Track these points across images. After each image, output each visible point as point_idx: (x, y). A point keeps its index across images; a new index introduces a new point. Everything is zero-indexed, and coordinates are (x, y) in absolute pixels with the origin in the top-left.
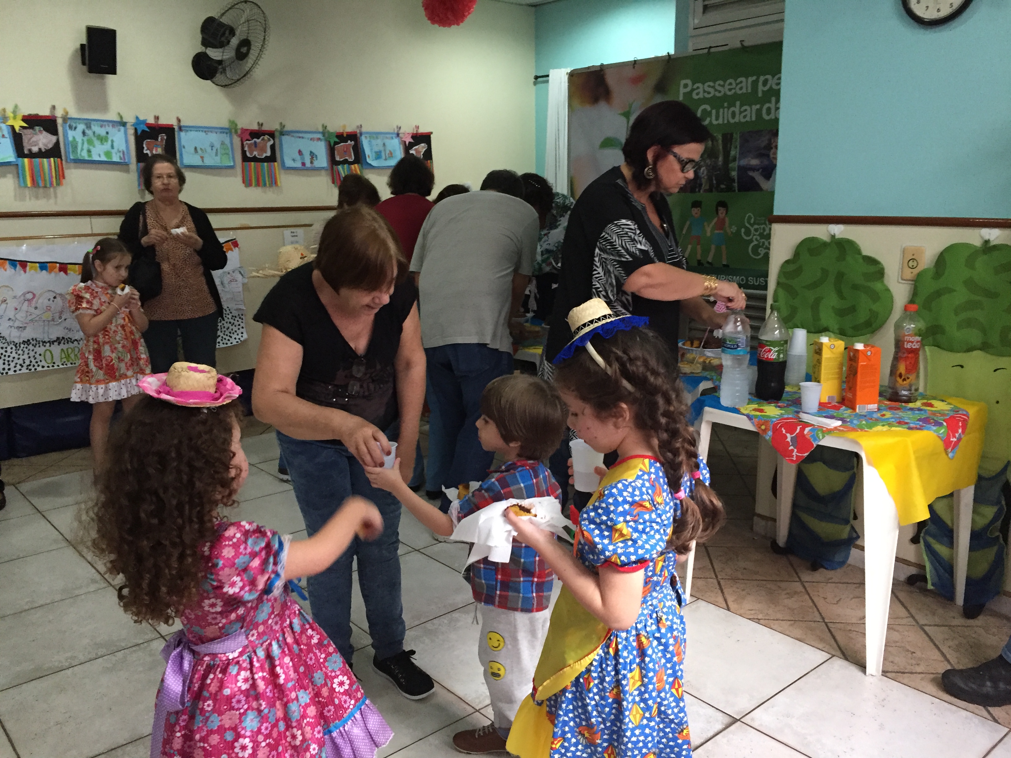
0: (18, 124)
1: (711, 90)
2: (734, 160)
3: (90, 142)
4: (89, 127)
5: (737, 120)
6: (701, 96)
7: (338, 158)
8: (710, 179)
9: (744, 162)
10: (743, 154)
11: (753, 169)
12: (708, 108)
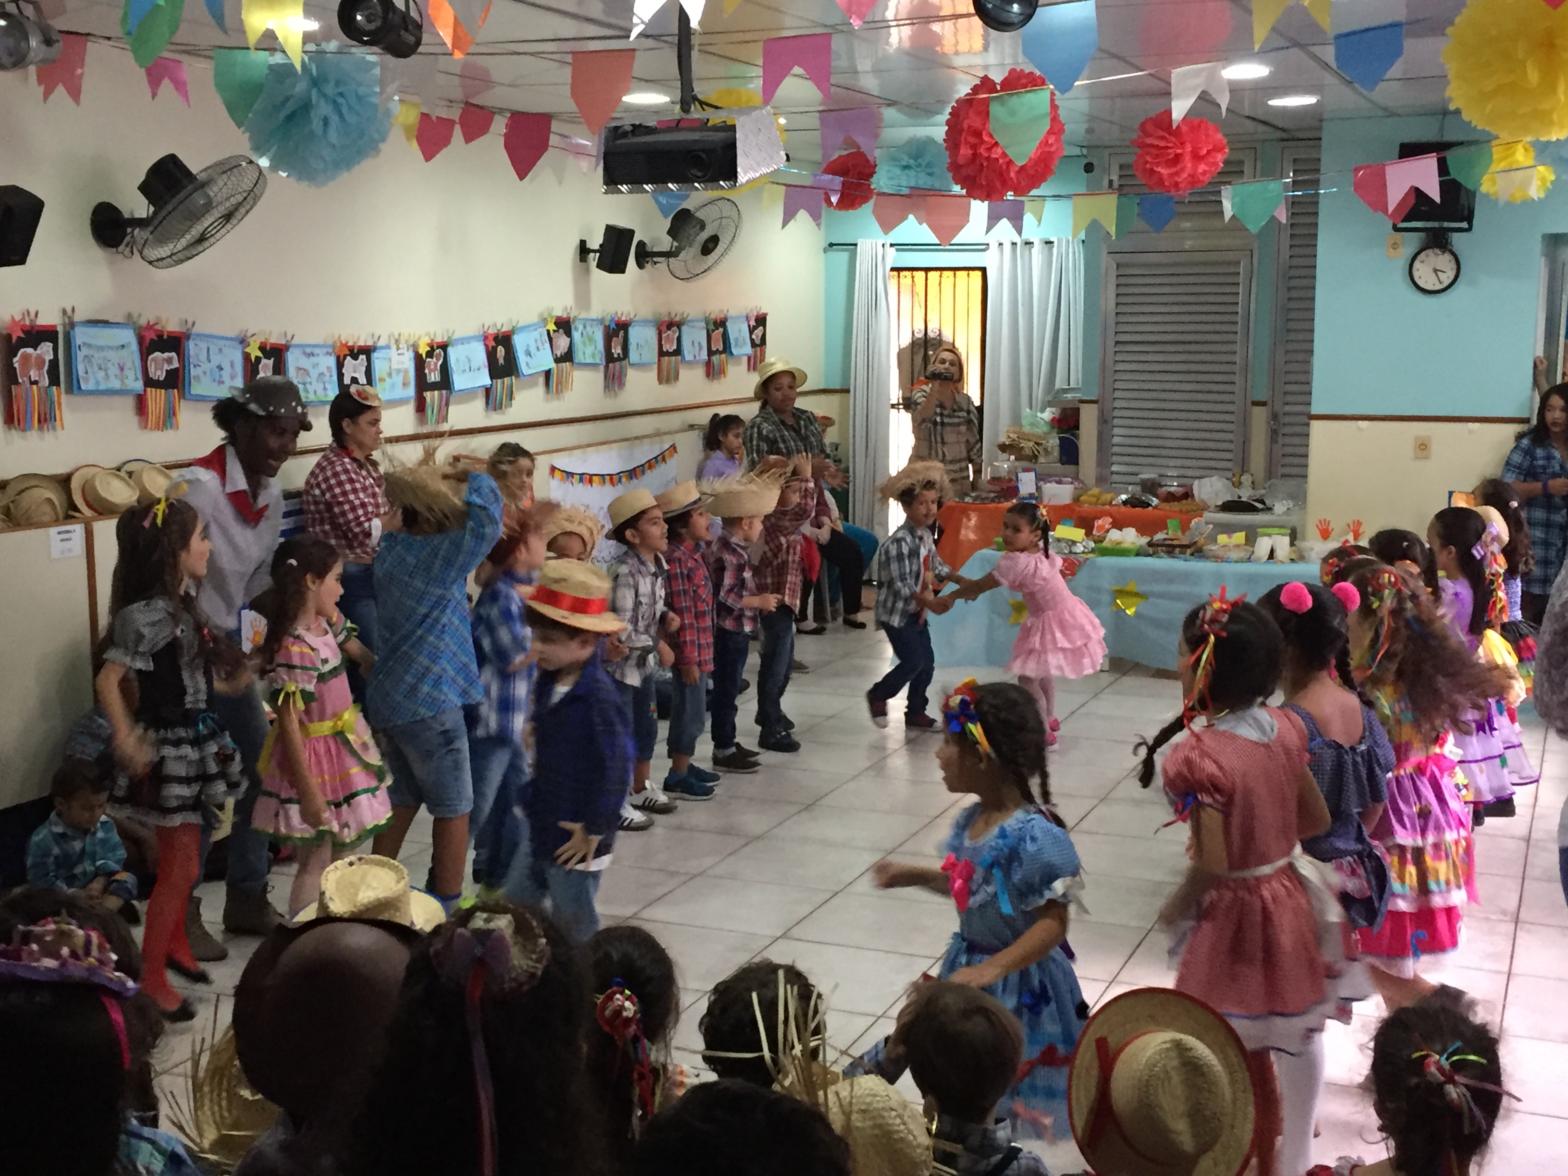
0: (552, 327)
3: (584, 344)
4: (585, 327)
7: (714, 349)
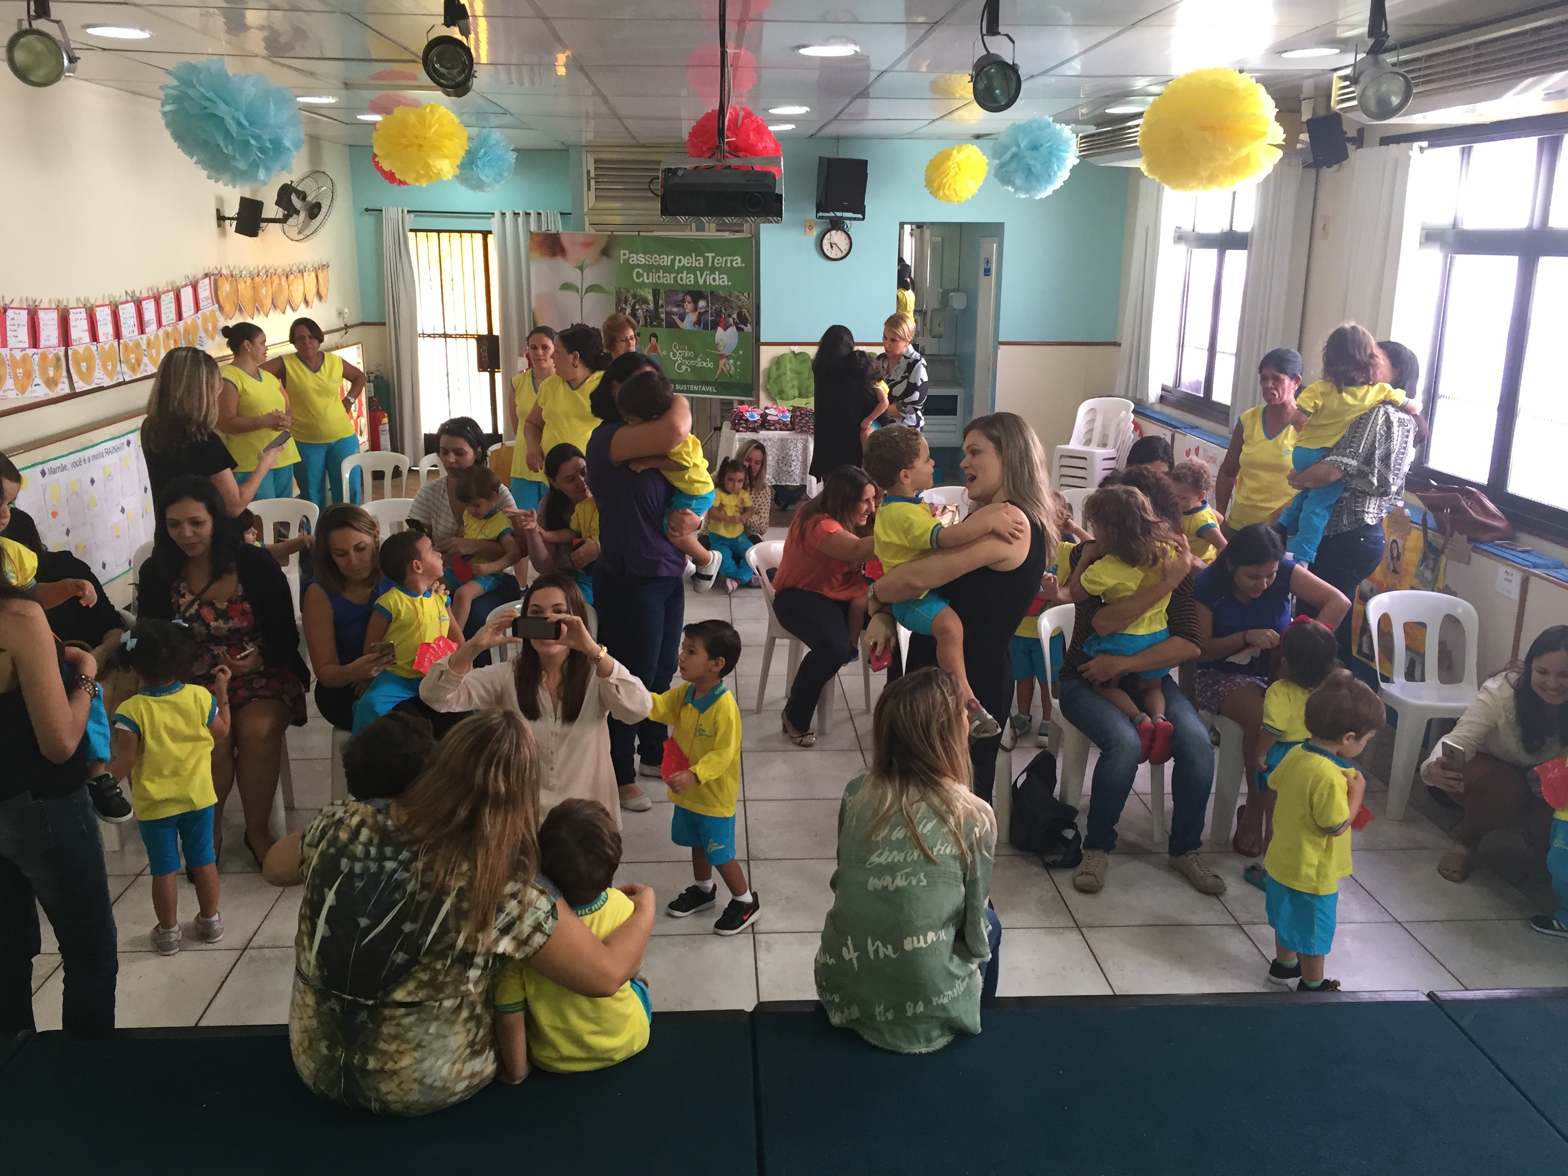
1: (643, 260)
2: (662, 307)
5: (661, 281)
6: (635, 262)
8: (645, 317)
9: (668, 309)
10: (667, 304)
11: (674, 314)
12: (641, 271)
